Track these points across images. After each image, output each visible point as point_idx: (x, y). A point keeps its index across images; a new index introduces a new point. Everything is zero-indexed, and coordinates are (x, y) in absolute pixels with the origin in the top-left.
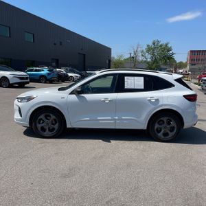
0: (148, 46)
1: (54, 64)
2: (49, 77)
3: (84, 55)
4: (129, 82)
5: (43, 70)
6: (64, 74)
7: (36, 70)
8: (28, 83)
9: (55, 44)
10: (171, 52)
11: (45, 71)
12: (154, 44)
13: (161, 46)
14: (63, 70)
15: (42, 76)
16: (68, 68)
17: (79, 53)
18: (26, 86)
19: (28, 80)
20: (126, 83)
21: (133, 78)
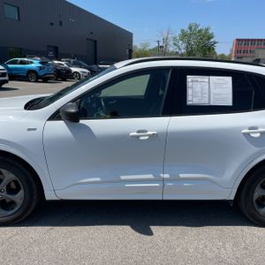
0: (182, 31)
1: (51, 54)
2: (41, 73)
3: (95, 42)
4: (198, 90)
5: (32, 63)
6: (65, 69)
7: (22, 63)
8: (6, 82)
9: (52, 24)
10: (212, 40)
11: (35, 64)
12: (190, 28)
13: (200, 31)
14: (64, 63)
15: (31, 71)
16: (72, 61)
17: (88, 39)
18: (3, 86)
19: (7, 78)
20: (189, 92)
21: (206, 79)
